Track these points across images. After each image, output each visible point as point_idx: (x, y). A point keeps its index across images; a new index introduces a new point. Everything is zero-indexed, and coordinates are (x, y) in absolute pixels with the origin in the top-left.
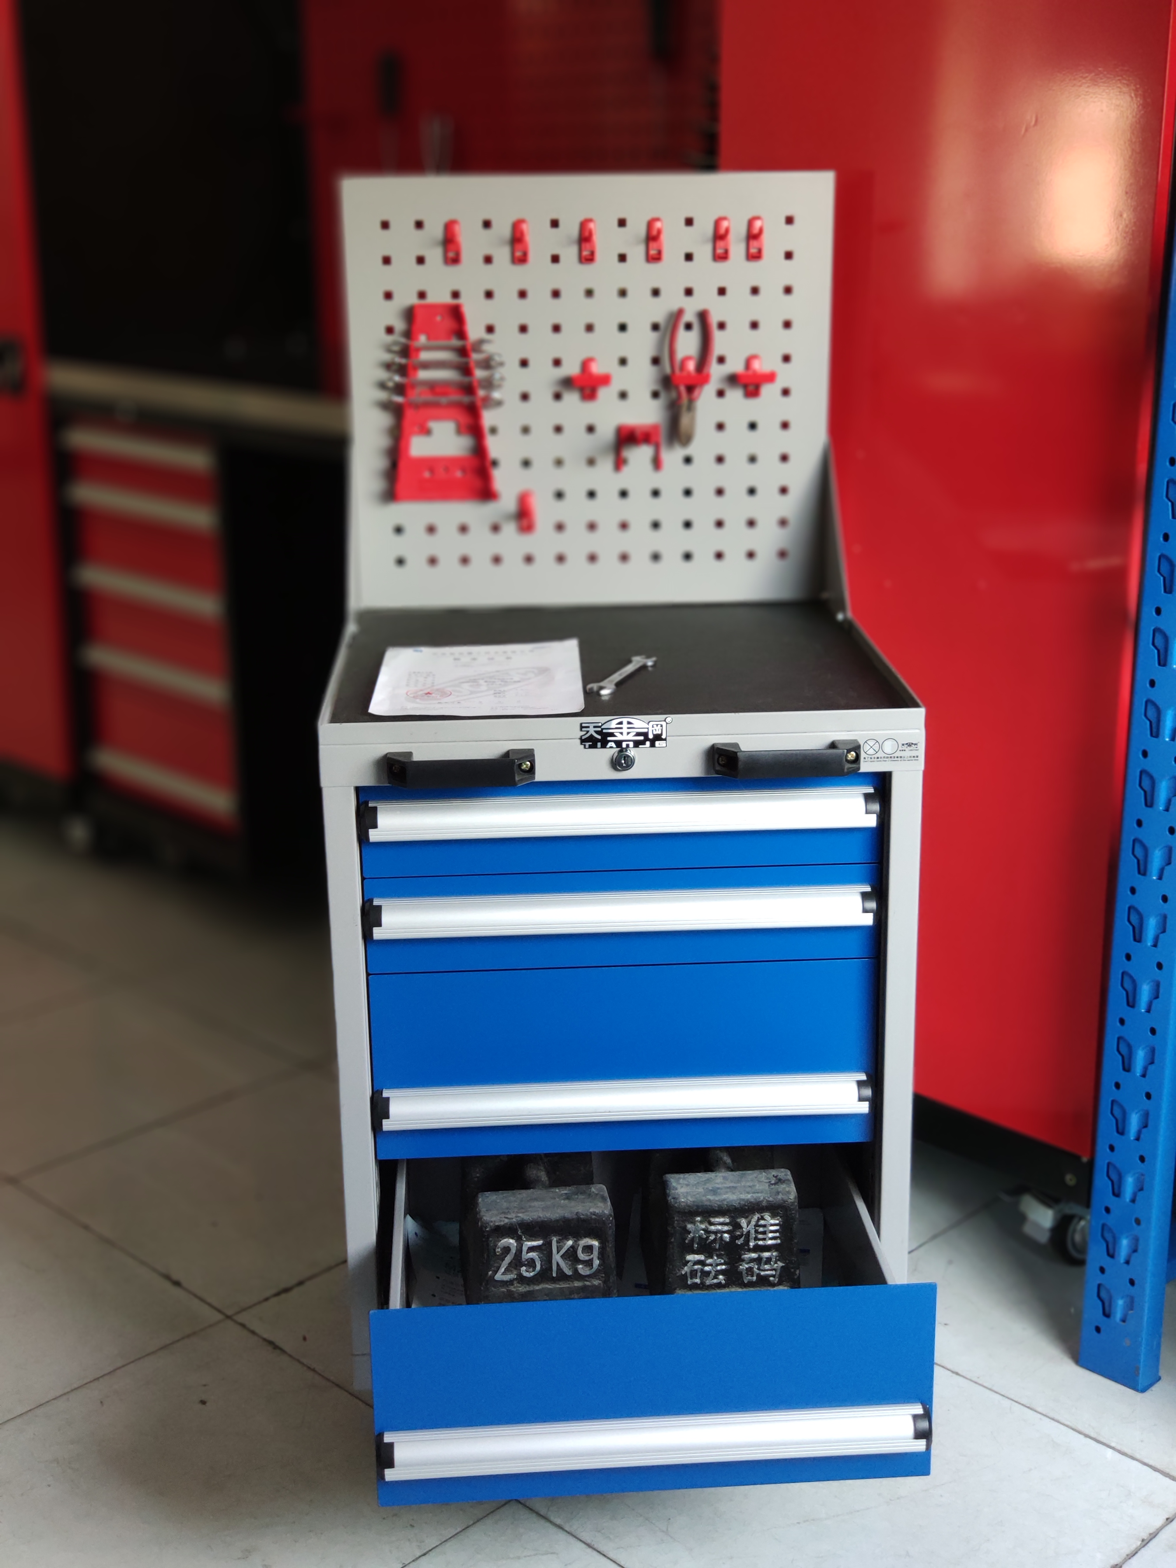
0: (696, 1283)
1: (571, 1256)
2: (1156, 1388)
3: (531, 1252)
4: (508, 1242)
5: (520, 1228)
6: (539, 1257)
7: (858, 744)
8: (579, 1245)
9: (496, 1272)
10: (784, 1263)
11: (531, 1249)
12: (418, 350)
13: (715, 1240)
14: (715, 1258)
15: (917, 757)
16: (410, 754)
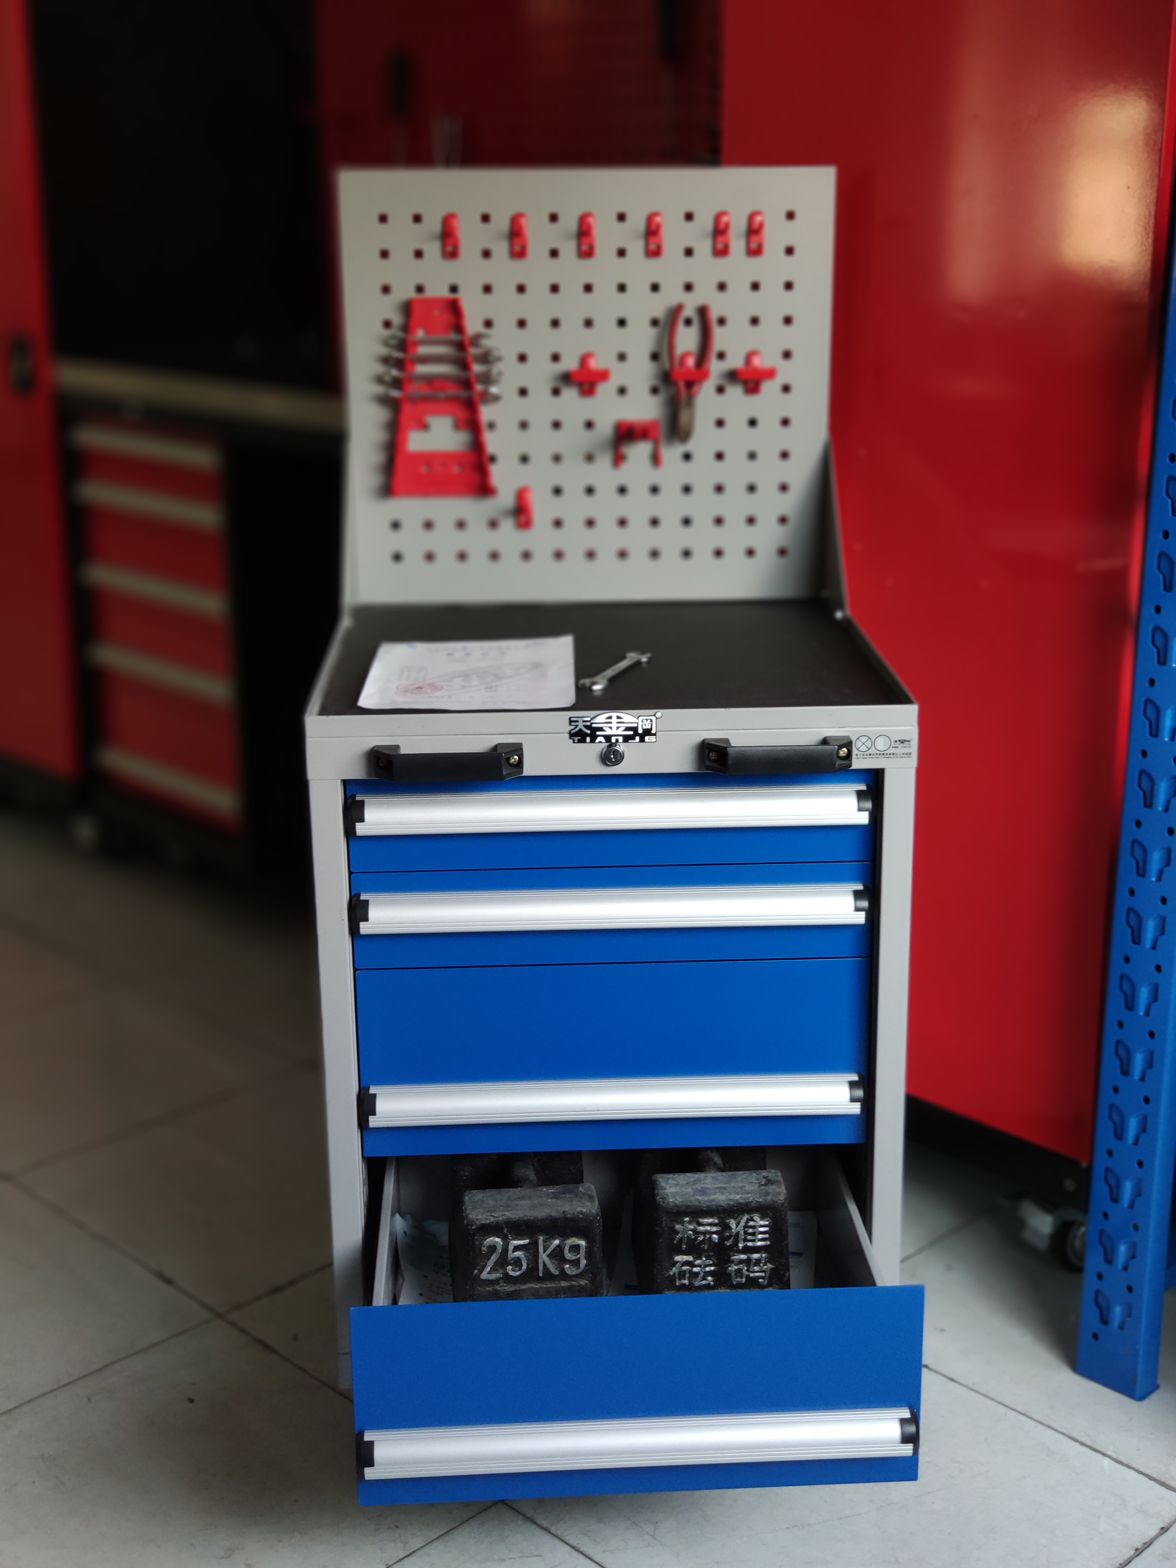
0: (685, 1284)
1: (558, 1255)
2: (1154, 1397)
3: (517, 1251)
4: (494, 1241)
5: (506, 1227)
6: (525, 1257)
7: (849, 741)
8: (566, 1244)
9: (482, 1271)
10: (773, 1265)
11: (517, 1248)
12: (416, 344)
13: (703, 1241)
14: (704, 1259)
15: (910, 754)
16: (397, 747)
